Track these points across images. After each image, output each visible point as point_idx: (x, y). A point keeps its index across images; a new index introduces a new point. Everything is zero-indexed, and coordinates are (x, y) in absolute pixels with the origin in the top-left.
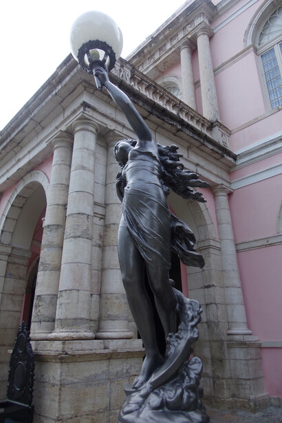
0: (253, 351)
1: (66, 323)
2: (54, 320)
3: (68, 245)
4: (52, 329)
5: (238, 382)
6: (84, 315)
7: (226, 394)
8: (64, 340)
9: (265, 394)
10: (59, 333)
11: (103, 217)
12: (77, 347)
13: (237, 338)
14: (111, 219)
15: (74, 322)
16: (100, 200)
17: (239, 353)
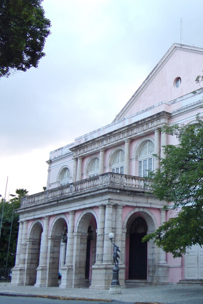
0: (166, 269)
1: (105, 261)
2: (102, 260)
3: (105, 242)
4: (102, 263)
5: (159, 277)
6: (110, 259)
7: (155, 281)
8: (106, 265)
9: (168, 281)
10: (104, 263)
11: (115, 232)
12: (109, 266)
13: (161, 264)
14: (117, 233)
15: (108, 261)
16: (114, 227)
17: (160, 269)
